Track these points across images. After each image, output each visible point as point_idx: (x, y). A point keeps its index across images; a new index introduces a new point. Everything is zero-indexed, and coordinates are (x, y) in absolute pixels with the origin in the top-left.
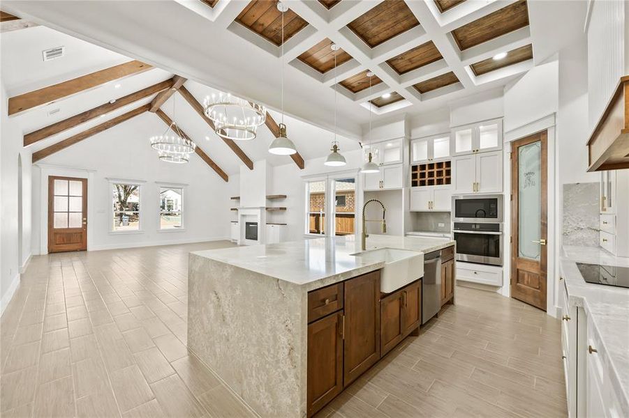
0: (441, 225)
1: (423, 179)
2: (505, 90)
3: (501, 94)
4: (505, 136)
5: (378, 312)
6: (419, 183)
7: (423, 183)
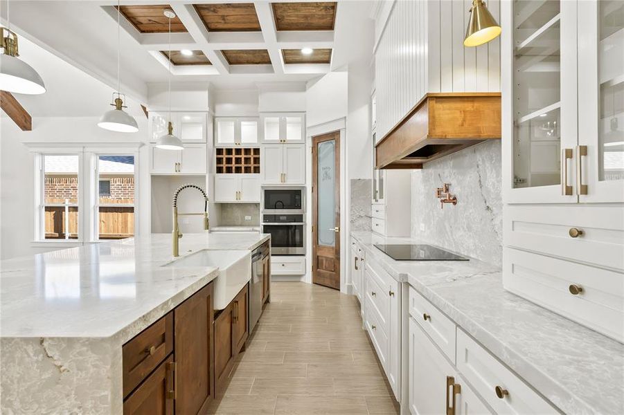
0: (248, 218)
1: (230, 165)
2: (307, 86)
3: (304, 90)
4: (308, 131)
5: (211, 338)
6: (224, 170)
7: (229, 170)
